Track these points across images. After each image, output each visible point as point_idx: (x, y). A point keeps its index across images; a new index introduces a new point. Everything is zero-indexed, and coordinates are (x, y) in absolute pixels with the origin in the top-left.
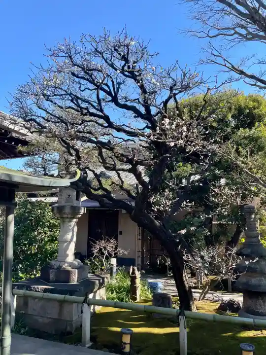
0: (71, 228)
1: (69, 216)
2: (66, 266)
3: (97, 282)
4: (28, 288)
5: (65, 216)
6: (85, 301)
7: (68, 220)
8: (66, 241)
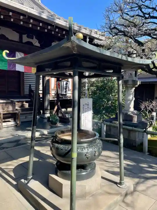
0: (132, 93)
1: (131, 86)
2: (129, 113)
3: (149, 123)
4: (111, 122)
5: (129, 86)
6: (145, 131)
7: (130, 88)
8: (129, 100)
